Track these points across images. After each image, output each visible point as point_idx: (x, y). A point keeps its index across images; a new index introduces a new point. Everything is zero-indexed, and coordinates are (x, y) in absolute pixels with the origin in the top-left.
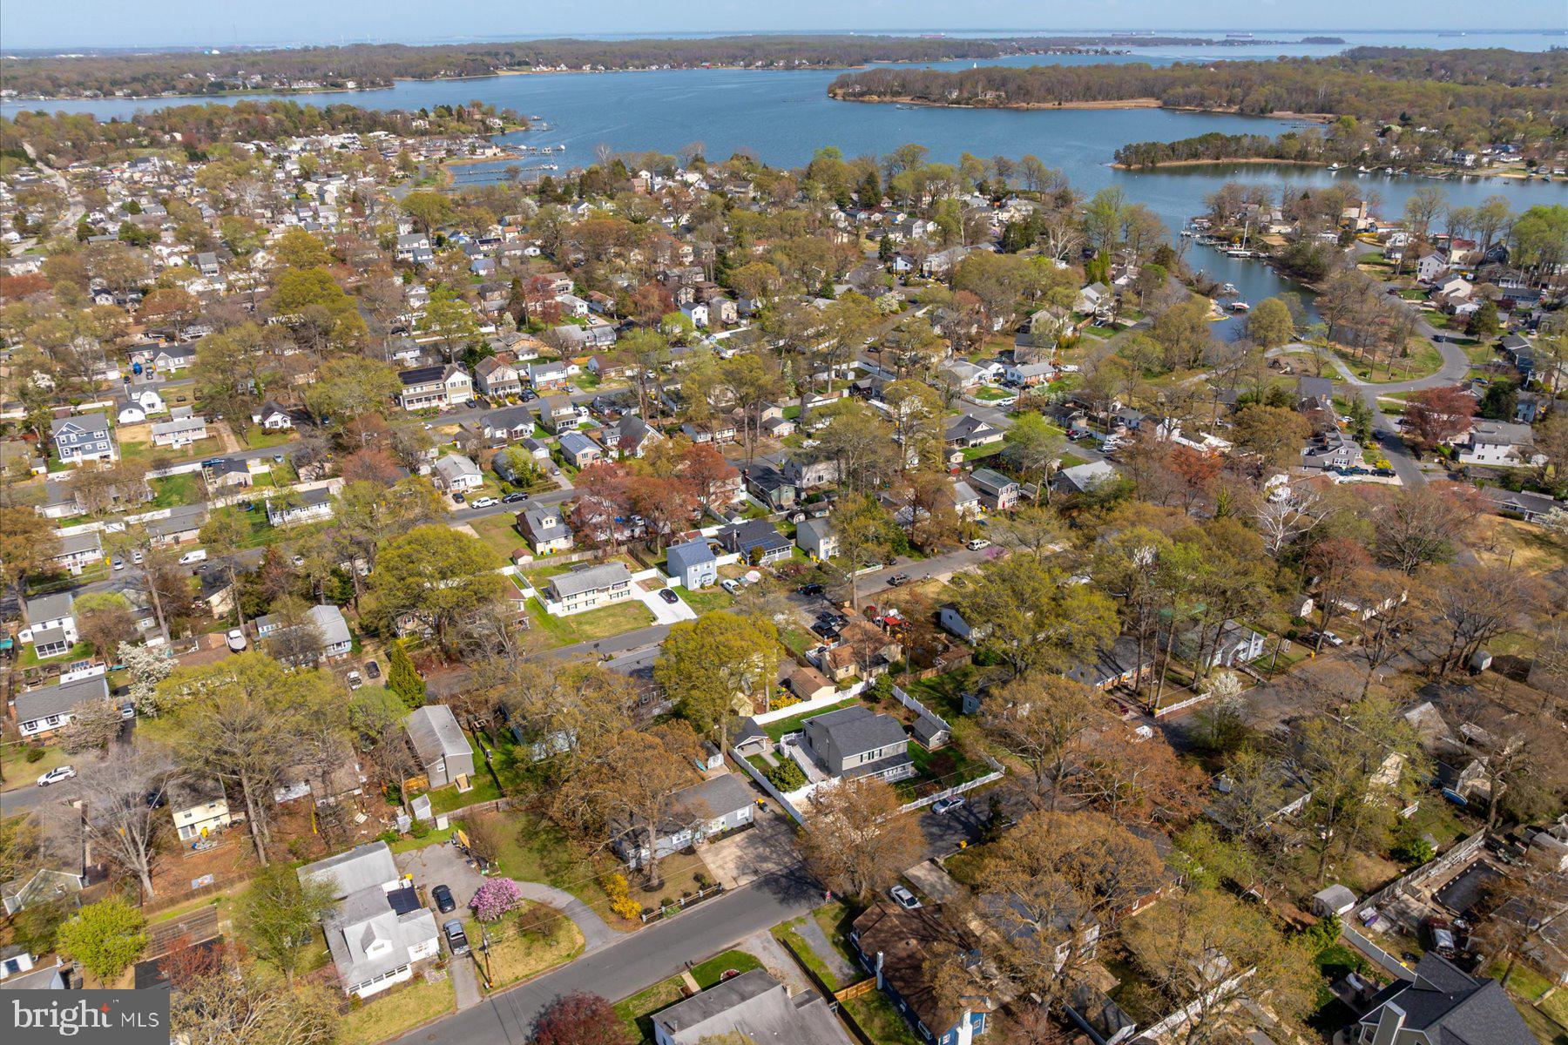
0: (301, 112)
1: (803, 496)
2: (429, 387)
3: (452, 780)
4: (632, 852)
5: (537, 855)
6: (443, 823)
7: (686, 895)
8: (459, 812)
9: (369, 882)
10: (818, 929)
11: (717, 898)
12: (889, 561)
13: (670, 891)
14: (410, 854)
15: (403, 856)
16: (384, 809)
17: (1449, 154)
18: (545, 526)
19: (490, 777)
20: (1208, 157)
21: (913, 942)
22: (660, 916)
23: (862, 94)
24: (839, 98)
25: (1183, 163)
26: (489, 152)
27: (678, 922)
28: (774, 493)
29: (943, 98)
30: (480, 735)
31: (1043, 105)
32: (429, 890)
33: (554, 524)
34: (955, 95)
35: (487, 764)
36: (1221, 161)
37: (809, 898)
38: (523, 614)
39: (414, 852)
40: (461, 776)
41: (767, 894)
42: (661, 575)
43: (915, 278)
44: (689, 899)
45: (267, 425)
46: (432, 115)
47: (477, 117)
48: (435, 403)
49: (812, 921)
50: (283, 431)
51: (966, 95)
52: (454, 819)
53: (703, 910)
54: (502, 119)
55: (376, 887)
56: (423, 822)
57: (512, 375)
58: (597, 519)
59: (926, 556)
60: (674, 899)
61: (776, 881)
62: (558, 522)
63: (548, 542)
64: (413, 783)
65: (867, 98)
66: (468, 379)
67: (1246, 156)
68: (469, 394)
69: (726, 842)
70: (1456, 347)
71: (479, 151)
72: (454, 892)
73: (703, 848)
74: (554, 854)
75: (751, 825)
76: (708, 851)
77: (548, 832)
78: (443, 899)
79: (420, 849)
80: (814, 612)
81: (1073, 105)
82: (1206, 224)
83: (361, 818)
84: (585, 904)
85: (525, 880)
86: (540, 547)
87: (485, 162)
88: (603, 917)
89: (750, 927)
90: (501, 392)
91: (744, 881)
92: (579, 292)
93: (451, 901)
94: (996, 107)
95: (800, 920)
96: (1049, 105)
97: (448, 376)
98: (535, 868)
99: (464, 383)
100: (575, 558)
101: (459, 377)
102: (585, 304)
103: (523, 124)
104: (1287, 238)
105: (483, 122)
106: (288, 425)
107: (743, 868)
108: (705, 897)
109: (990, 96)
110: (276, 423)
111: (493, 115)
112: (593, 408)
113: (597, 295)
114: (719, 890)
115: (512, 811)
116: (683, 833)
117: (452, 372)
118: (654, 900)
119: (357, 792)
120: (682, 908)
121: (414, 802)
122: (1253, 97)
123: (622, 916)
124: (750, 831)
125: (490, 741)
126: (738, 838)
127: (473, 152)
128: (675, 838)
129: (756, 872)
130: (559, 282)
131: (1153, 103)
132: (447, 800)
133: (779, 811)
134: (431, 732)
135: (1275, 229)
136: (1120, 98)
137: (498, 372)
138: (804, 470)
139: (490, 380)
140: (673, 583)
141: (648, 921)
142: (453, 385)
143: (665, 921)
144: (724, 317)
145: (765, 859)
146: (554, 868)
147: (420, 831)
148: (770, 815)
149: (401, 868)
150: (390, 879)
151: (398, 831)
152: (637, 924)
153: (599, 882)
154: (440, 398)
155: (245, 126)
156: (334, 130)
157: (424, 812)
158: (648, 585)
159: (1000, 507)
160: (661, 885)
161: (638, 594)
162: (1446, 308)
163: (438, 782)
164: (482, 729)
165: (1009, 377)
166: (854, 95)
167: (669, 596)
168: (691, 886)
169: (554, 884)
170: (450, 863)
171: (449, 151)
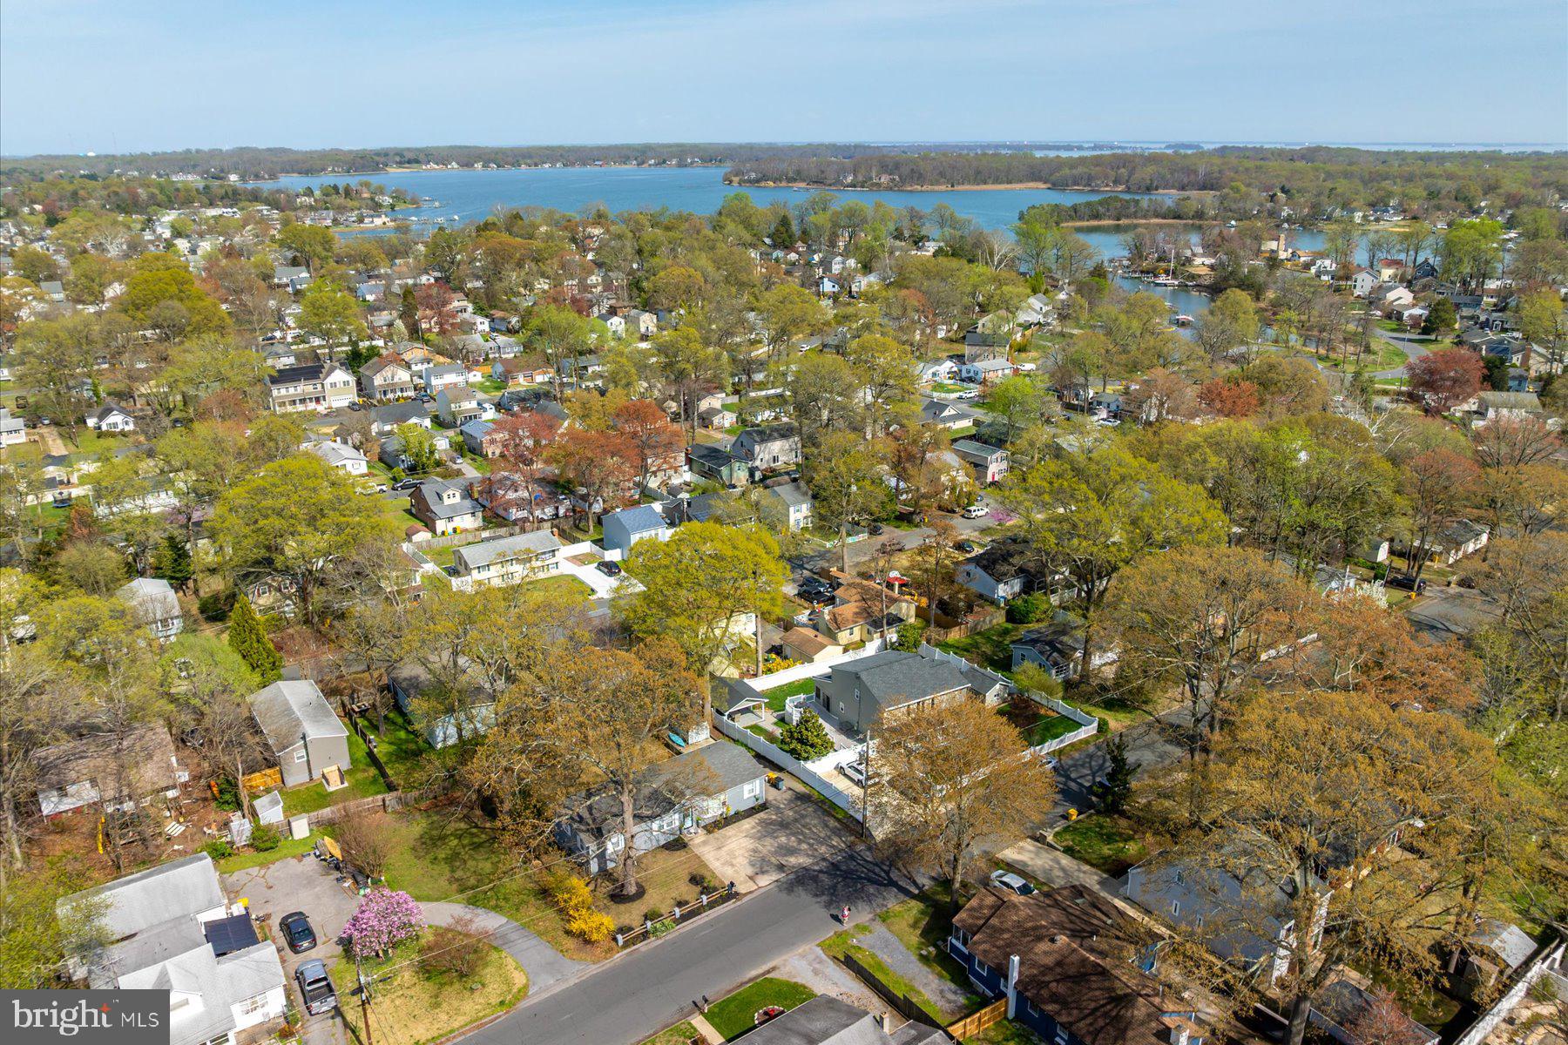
0: (177, 190)
1: (758, 475)
2: (304, 388)
3: (317, 775)
4: (593, 847)
5: (446, 869)
6: (301, 828)
7: (680, 904)
8: (326, 812)
9: (176, 911)
10: (893, 939)
11: (730, 905)
12: (874, 531)
13: (652, 900)
14: (248, 872)
15: (237, 877)
16: (212, 816)
17: (1338, 213)
18: (447, 502)
19: (373, 771)
20: (1109, 218)
21: (1062, 939)
22: (645, 935)
23: (758, 181)
24: (735, 184)
25: (1086, 223)
26: (378, 221)
27: (673, 942)
28: (724, 470)
29: (838, 182)
30: (359, 720)
31: (936, 188)
32: (275, 922)
33: (458, 499)
34: (850, 179)
35: (371, 754)
36: (1123, 222)
37: (869, 899)
38: (418, 588)
39: (255, 871)
40: (332, 771)
41: (803, 897)
42: (596, 548)
43: (844, 298)
44: (686, 909)
45: (104, 428)
46: (317, 193)
47: (365, 195)
48: (312, 406)
49: (879, 928)
50: (124, 434)
51: (860, 178)
52: (319, 823)
53: (710, 924)
54: (393, 198)
55: (185, 918)
56: (269, 827)
57: (403, 376)
58: (511, 495)
59: (917, 526)
60: (664, 910)
61: (815, 879)
62: (463, 498)
63: (450, 519)
64: (257, 779)
65: (763, 184)
66: (352, 379)
67: (1145, 217)
68: (352, 396)
69: (730, 831)
70: (1415, 345)
71: (366, 220)
72: (314, 922)
73: (697, 839)
74: (471, 863)
75: (764, 807)
76: (705, 843)
77: (460, 837)
78: (297, 932)
79: (262, 865)
80: (794, 581)
81: (966, 187)
82: (1126, 263)
83: (174, 829)
84: (525, 926)
85: (429, 899)
86: (441, 525)
87: (373, 230)
88: (553, 942)
89: (786, 944)
90: (390, 396)
91: (765, 881)
92: (479, 310)
93: (308, 933)
94: (891, 189)
95: (861, 928)
96: (943, 188)
97: (328, 374)
98: (443, 883)
99: (346, 383)
100: (485, 534)
101: (340, 376)
102: (486, 321)
103: (414, 201)
104: (1212, 267)
105: (372, 199)
106: (131, 427)
107: (761, 866)
108: (711, 905)
109: (884, 179)
110: (115, 425)
111: (383, 194)
112: (499, 406)
113: (498, 314)
114: (730, 894)
115: (407, 810)
116: (667, 818)
117: (332, 370)
118: (632, 914)
119: (171, 794)
120: (678, 921)
121: (257, 803)
122: (1137, 176)
123: (584, 939)
124: (762, 815)
125: (375, 728)
126: (748, 824)
127: (361, 221)
128: (655, 825)
129: (781, 867)
130: (456, 304)
131: (1041, 185)
132: (310, 798)
133: (800, 788)
134: (288, 711)
135: (1198, 261)
136: (1009, 182)
137: (388, 372)
138: (757, 448)
139: (378, 380)
140: (613, 555)
141: (626, 945)
142: (334, 385)
143: (652, 942)
144: (643, 330)
145: (792, 851)
146: (472, 881)
147: (265, 842)
148: (789, 795)
149: (232, 893)
150: (211, 905)
151: (231, 843)
152: (610, 950)
153: (545, 893)
154: (318, 400)
155: (113, 199)
156: (212, 205)
157: (271, 813)
158: (580, 560)
159: (989, 479)
160: (641, 893)
161: (567, 568)
162: (1393, 315)
163: (296, 777)
164: (363, 713)
165: (964, 374)
166: (750, 181)
167: (610, 568)
168: (689, 893)
169: (473, 902)
170: (310, 882)
171: (335, 221)
